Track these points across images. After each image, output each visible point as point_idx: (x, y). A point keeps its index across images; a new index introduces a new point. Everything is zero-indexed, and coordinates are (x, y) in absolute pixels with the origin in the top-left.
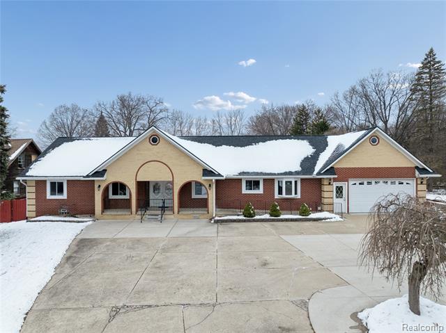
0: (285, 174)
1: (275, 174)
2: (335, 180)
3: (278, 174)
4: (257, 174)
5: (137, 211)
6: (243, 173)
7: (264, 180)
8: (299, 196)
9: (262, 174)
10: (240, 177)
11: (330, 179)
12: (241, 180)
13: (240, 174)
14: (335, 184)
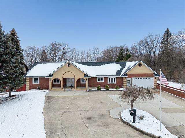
0: (111, 76)
1: (108, 76)
2: (127, 78)
3: (109, 76)
4: (102, 76)
5: (63, 88)
6: (97, 75)
7: (104, 77)
8: (115, 83)
9: (103, 76)
10: (96, 77)
11: (126, 77)
12: (97, 77)
13: (96, 76)
14: (127, 79)
